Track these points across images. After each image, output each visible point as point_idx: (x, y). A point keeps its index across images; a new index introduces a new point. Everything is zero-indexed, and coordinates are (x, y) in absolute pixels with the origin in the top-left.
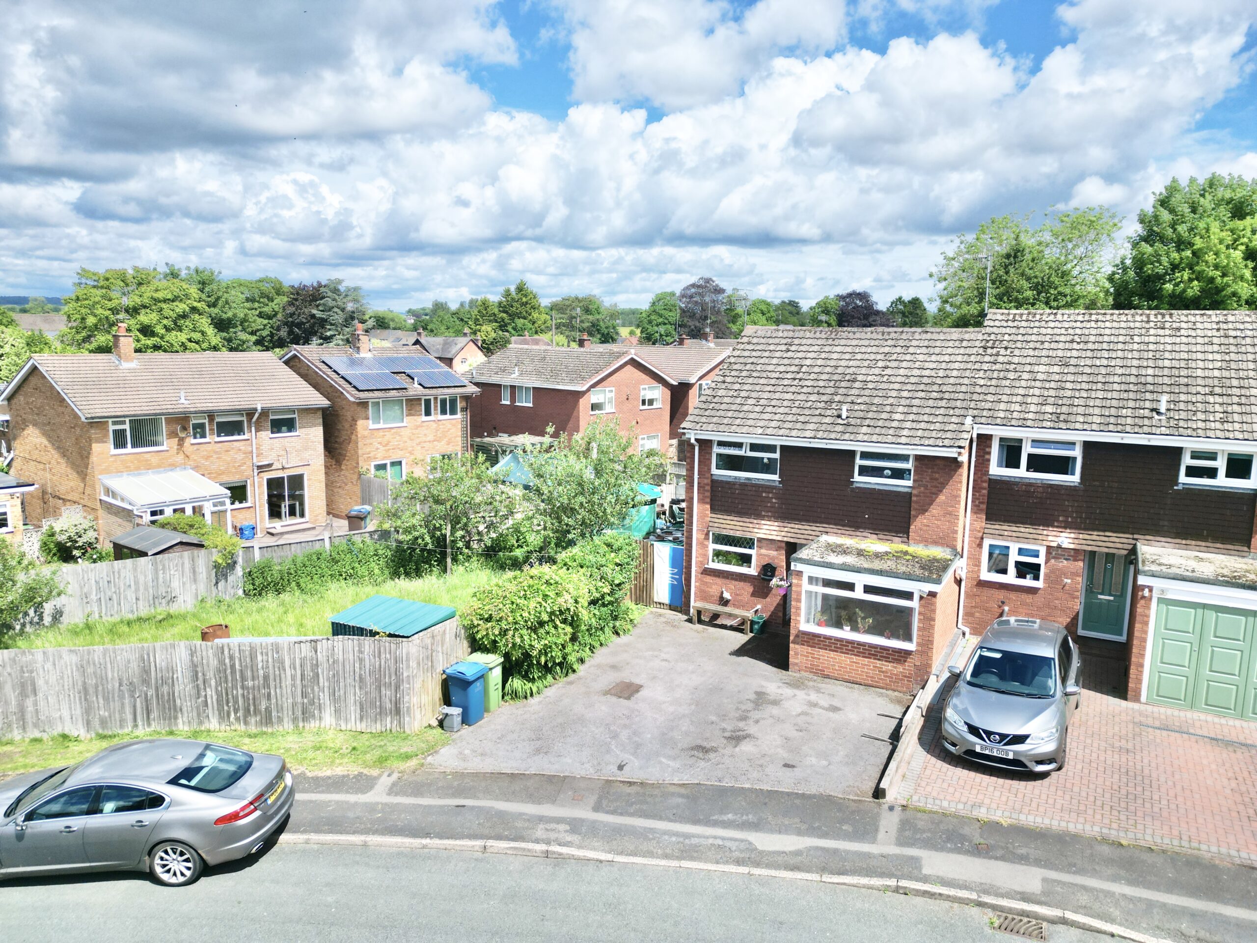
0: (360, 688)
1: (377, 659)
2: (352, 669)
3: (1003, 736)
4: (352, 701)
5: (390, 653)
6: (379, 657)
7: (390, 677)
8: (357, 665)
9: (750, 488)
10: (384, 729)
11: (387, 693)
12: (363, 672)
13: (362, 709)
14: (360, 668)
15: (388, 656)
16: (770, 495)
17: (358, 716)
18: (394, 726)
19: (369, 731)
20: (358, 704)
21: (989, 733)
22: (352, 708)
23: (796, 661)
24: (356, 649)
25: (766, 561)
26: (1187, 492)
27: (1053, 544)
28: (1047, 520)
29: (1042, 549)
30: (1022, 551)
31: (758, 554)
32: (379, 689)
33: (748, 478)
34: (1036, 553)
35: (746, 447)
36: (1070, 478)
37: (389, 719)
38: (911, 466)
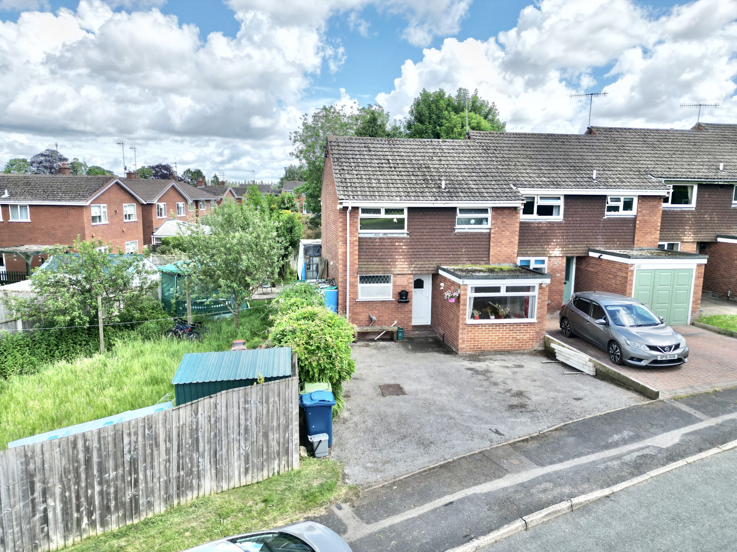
0: (246, 439)
1: (265, 405)
2: (236, 423)
4: (236, 456)
5: (279, 395)
6: (267, 402)
7: (278, 419)
8: (242, 417)
9: (386, 240)
10: (271, 475)
11: (273, 436)
12: (248, 423)
13: (247, 461)
14: (246, 420)
15: (276, 399)
16: (401, 244)
17: (242, 470)
18: (282, 467)
19: (255, 481)
20: (242, 458)
21: (663, 348)
22: (236, 464)
23: (463, 346)
24: (242, 400)
25: (400, 289)
26: (610, 220)
27: (552, 255)
28: (548, 242)
29: (546, 259)
30: (536, 261)
31: (395, 286)
32: (266, 436)
33: (385, 234)
34: (543, 262)
35: (383, 211)
36: (558, 217)
37: (276, 462)
38: (489, 215)
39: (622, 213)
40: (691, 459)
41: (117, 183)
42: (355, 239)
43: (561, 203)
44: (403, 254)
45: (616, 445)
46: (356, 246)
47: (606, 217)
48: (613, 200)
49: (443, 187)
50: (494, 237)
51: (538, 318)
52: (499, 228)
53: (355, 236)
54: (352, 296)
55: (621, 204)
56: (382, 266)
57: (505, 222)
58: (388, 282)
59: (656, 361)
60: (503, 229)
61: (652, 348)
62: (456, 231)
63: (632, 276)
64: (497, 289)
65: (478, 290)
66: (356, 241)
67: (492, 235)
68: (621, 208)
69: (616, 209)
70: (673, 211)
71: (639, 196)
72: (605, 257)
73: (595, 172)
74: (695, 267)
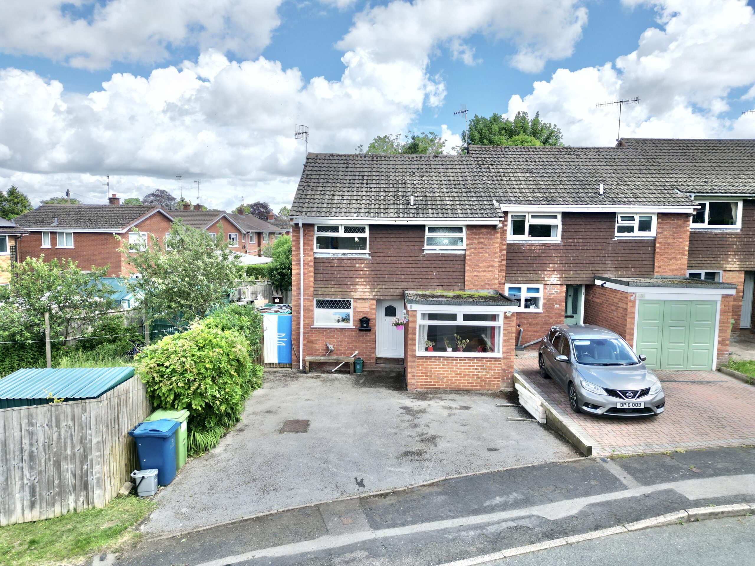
0: (31, 468)
1: (55, 429)
2: (18, 447)
3: (635, 393)
4: (18, 487)
5: (73, 419)
6: (58, 426)
7: (73, 447)
8: (26, 441)
9: (346, 261)
10: (65, 512)
11: (68, 467)
12: (34, 449)
13: (33, 493)
14: (31, 445)
15: (70, 423)
16: (363, 265)
17: (27, 503)
18: (80, 503)
19: (44, 517)
20: (27, 489)
21: (625, 393)
22: (18, 496)
23: (413, 381)
24: (25, 421)
25: (361, 316)
26: (620, 241)
27: (548, 283)
28: (543, 268)
29: (541, 287)
30: (529, 289)
31: (355, 311)
32: (58, 465)
33: (344, 254)
34: (537, 290)
35: (341, 229)
36: (556, 238)
37: (72, 498)
38: (464, 234)
39: (637, 234)
40: (573, 539)
41: (159, 212)
42: (310, 259)
43: (558, 221)
44: (364, 276)
45: (492, 509)
46: (311, 266)
47: (616, 239)
48: (624, 218)
49: (412, 203)
50: (469, 260)
51: (504, 353)
52: (475, 249)
53: (310, 256)
54: (307, 322)
55: (636, 224)
56: (340, 290)
57: (482, 243)
58: (348, 308)
59: (614, 410)
60: (480, 250)
61: (612, 393)
62: (425, 252)
63: (634, 306)
64: (453, 317)
65: (432, 317)
66: (311, 261)
67: (467, 258)
68: (636, 228)
69: (630, 229)
70: (711, 233)
71: (659, 214)
72: (608, 285)
73: (602, 186)
74: (719, 298)
